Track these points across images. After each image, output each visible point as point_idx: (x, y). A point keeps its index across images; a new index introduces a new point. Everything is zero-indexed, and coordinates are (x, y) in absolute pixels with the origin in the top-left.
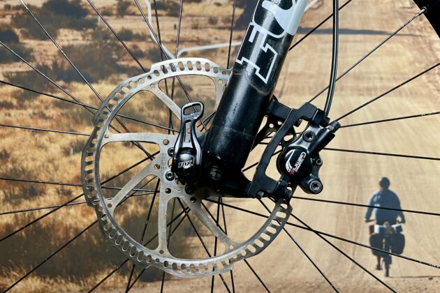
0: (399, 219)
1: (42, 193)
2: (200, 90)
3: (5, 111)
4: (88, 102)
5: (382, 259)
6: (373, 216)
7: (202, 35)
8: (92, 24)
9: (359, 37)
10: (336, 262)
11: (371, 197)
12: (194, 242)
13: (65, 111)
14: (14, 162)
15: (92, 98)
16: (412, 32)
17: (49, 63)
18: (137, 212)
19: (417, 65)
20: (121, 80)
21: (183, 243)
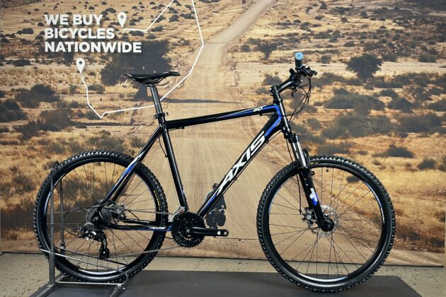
0: (223, 206)
1: (34, 189)
2: (115, 135)
3: (14, 146)
4: (56, 141)
7: (116, 104)
8: (57, 99)
9: (204, 104)
13: (44, 146)
14: (20, 173)
15: (57, 139)
16: (235, 101)
17: (36, 120)
18: (82, 200)
20: (72, 129)
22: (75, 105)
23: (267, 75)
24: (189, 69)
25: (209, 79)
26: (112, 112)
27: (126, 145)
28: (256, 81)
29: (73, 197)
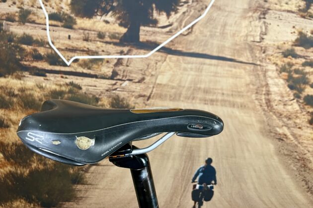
2: (88, 90)
5: (197, 203)
6: (197, 180)
7: (91, 46)
9: (214, 61)
10: (169, 203)
11: (198, 168)
12: (78, 187)
16: (255, 62)
18: (39, 168)
19: (251, 86)
20: (24, 76)
21: (71, 188)
22: (28, 40)
23: (300, 33)
24: (202, 9)
25: (227, 27)
26: (86, 57)
27: (103, 105)
28: (285, 39)
29: (27, 165)
